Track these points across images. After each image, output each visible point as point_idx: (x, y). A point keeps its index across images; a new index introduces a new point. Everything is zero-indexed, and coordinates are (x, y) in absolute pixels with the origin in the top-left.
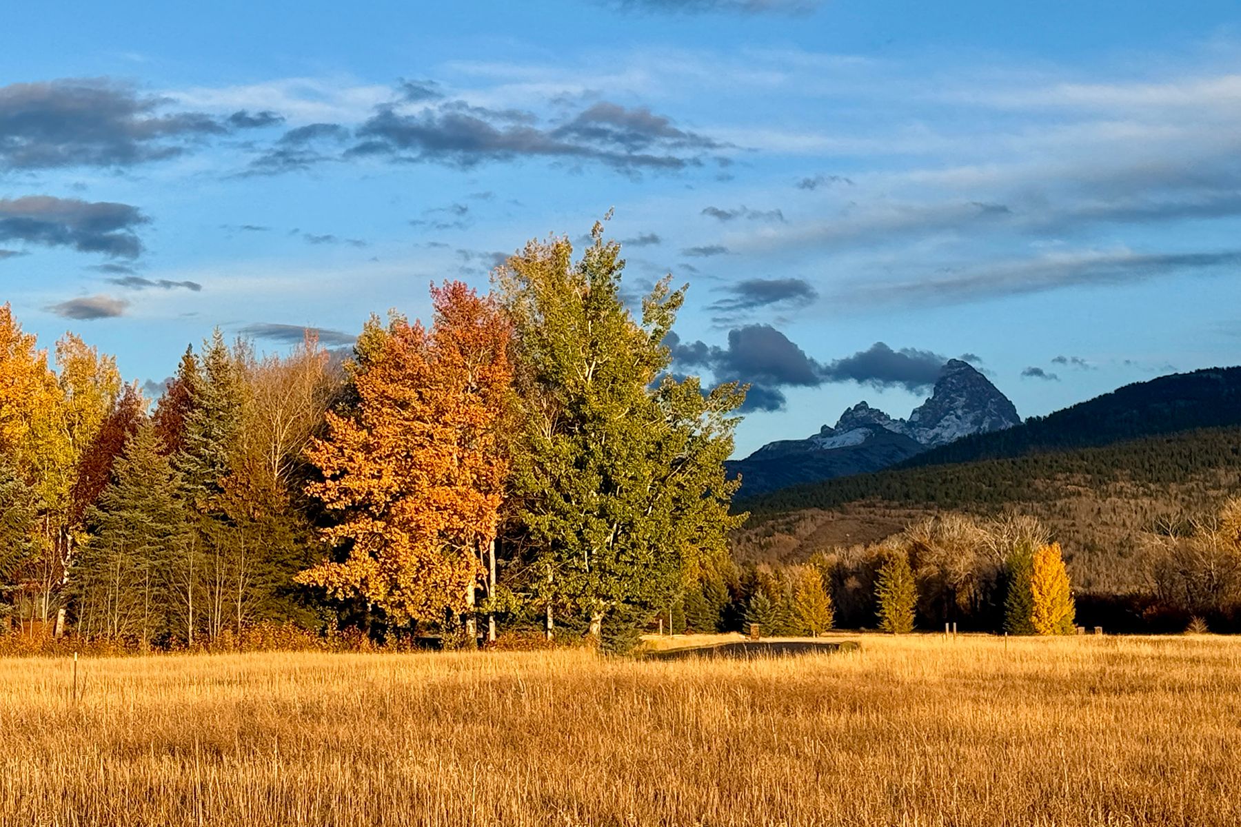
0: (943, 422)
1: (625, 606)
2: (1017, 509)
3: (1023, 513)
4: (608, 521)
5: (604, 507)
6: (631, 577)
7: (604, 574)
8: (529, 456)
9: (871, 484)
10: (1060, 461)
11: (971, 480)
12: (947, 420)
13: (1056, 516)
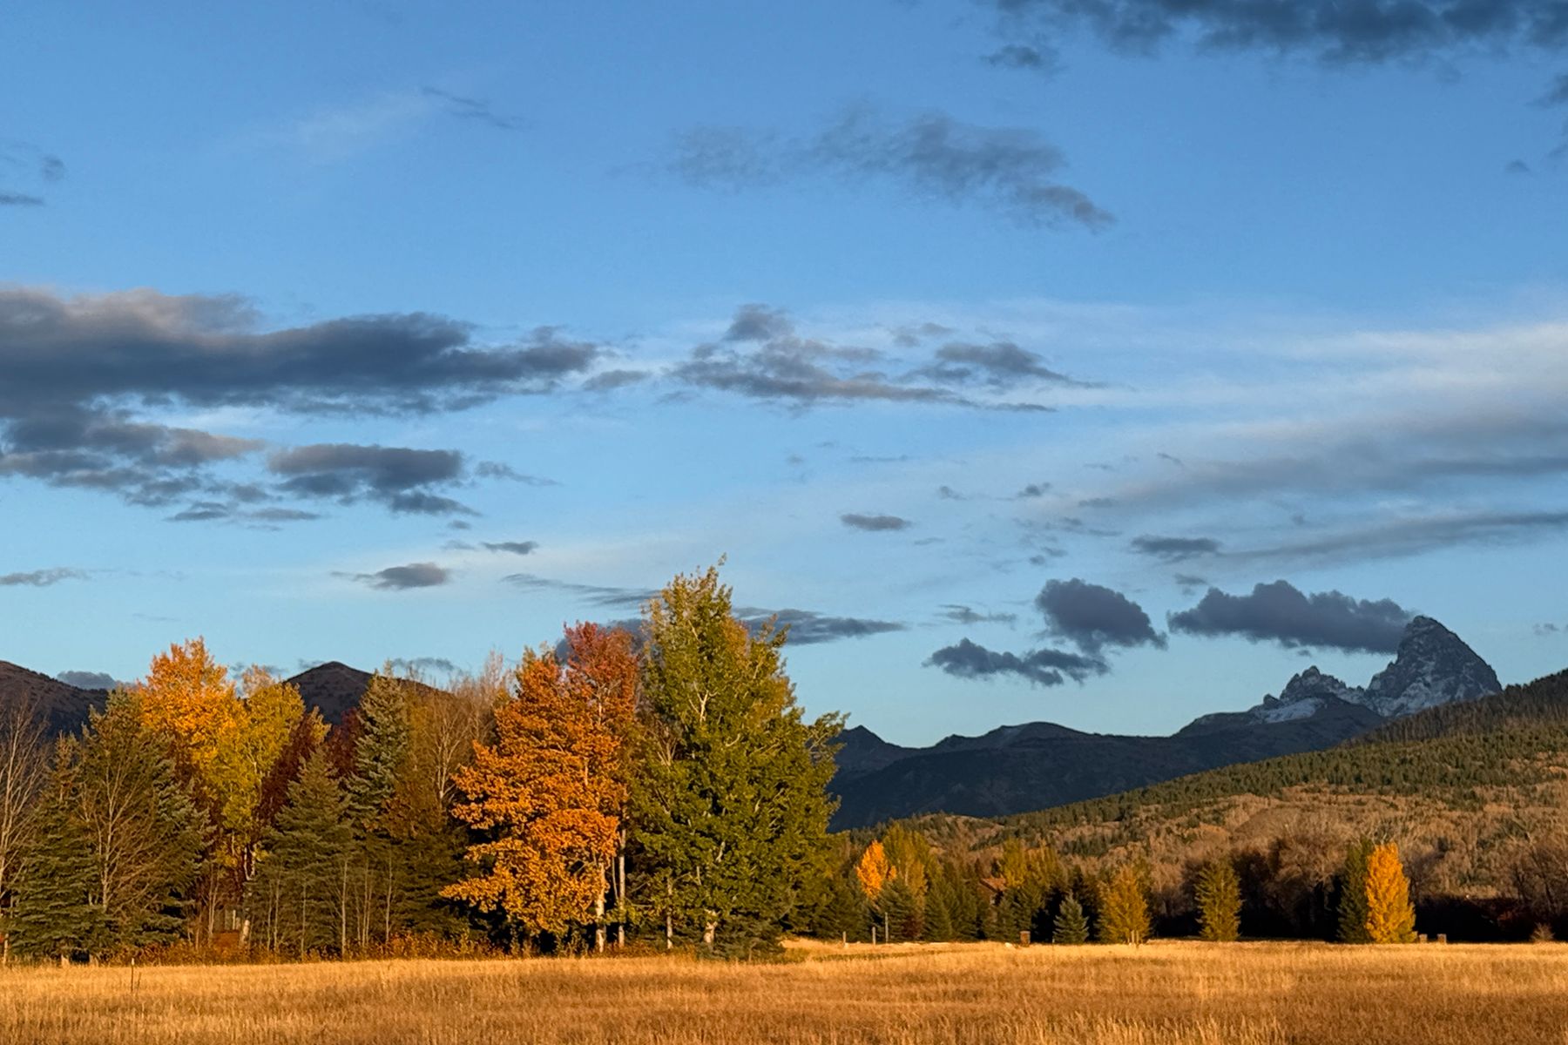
0: (1410, 691)
1: (734, 917)
2: (1490, 794)
3: (1497, 799)
4: (715, 839)
5: (710, 827)
6: (737, 890)
7: (713, 888)
8: (647, 781)
9: (1315, 765)
10: (1541, 737)
11: (1434, 760)
12: (1414, 688)
13: (1536, 802)
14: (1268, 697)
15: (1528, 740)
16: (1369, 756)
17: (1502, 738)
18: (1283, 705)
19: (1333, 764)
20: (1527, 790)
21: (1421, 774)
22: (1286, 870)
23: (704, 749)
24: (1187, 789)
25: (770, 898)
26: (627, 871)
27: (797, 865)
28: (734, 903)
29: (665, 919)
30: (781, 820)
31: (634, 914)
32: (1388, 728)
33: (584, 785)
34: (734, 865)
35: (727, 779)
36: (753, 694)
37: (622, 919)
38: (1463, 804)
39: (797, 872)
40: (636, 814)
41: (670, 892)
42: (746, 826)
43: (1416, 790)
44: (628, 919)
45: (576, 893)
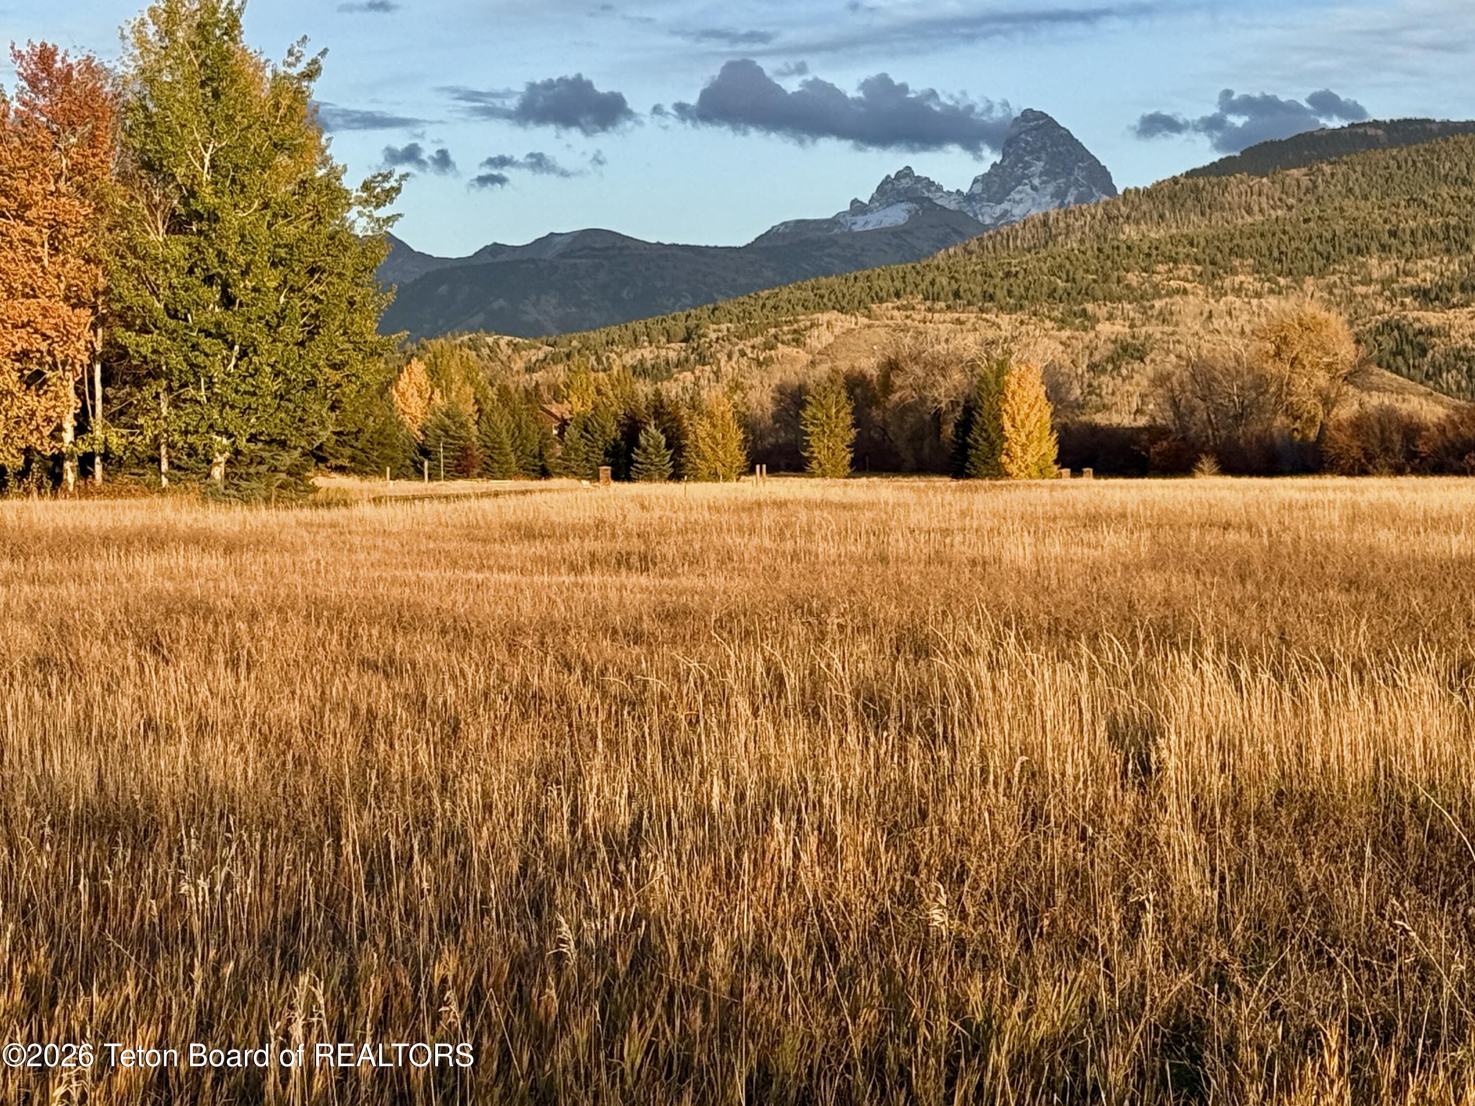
0: (1014, 195)
1: (252, 446)
2: (1102, 312)
3: (1110, 318)
4: (226, 341)
5: (218, 325)
6: (256, 409)
7: (224, 406)
8: (131, 261)
9: (910, 279)
10: (1162, 247)
11: (1043, 273)
12: (1020, 192)
13: (1153, 321)
14: (855, 202)
15: (1147, 251)
16: (969, 269)
17: (1118, 248)
18: (871, 211)
19: (929, 278)
20: (1143, 307)
21: (1027, 289)
22: (899, 394)
23: (208, 220)
24: (764, 306)
25: (301, 420)
26: (105, 383)
27: (336, 376)
28: (253, 426)
29: (158, 448)
30: (315, 316)
31: (115, 440)
32: (990, 237)
33: (43, 267)
34: (251, 376)
35: (241, 260)
36: (275, 145)
37: (98, 448)
38: (1073, 323)
39: (338, 386)
40: (117, 306)
41: (164, 412)
42: (267, 323)
43: (1022, 307)
44: (106, 447)
45: (34, 414)
